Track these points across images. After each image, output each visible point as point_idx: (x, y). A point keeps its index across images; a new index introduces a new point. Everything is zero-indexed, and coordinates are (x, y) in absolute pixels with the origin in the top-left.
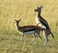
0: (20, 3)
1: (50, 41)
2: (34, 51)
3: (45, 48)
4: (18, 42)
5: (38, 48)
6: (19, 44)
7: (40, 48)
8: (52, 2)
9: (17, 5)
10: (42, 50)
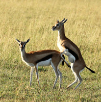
0: (14, 10)
1: (67, 79)
2: (39, 96)
3: (58, 92)
4: (10, 81)
5: (46, 91)
6: (12, 85)
7: (50, 91)
8: (71, 8)
9: (9, 13)
10: (53, 96)
